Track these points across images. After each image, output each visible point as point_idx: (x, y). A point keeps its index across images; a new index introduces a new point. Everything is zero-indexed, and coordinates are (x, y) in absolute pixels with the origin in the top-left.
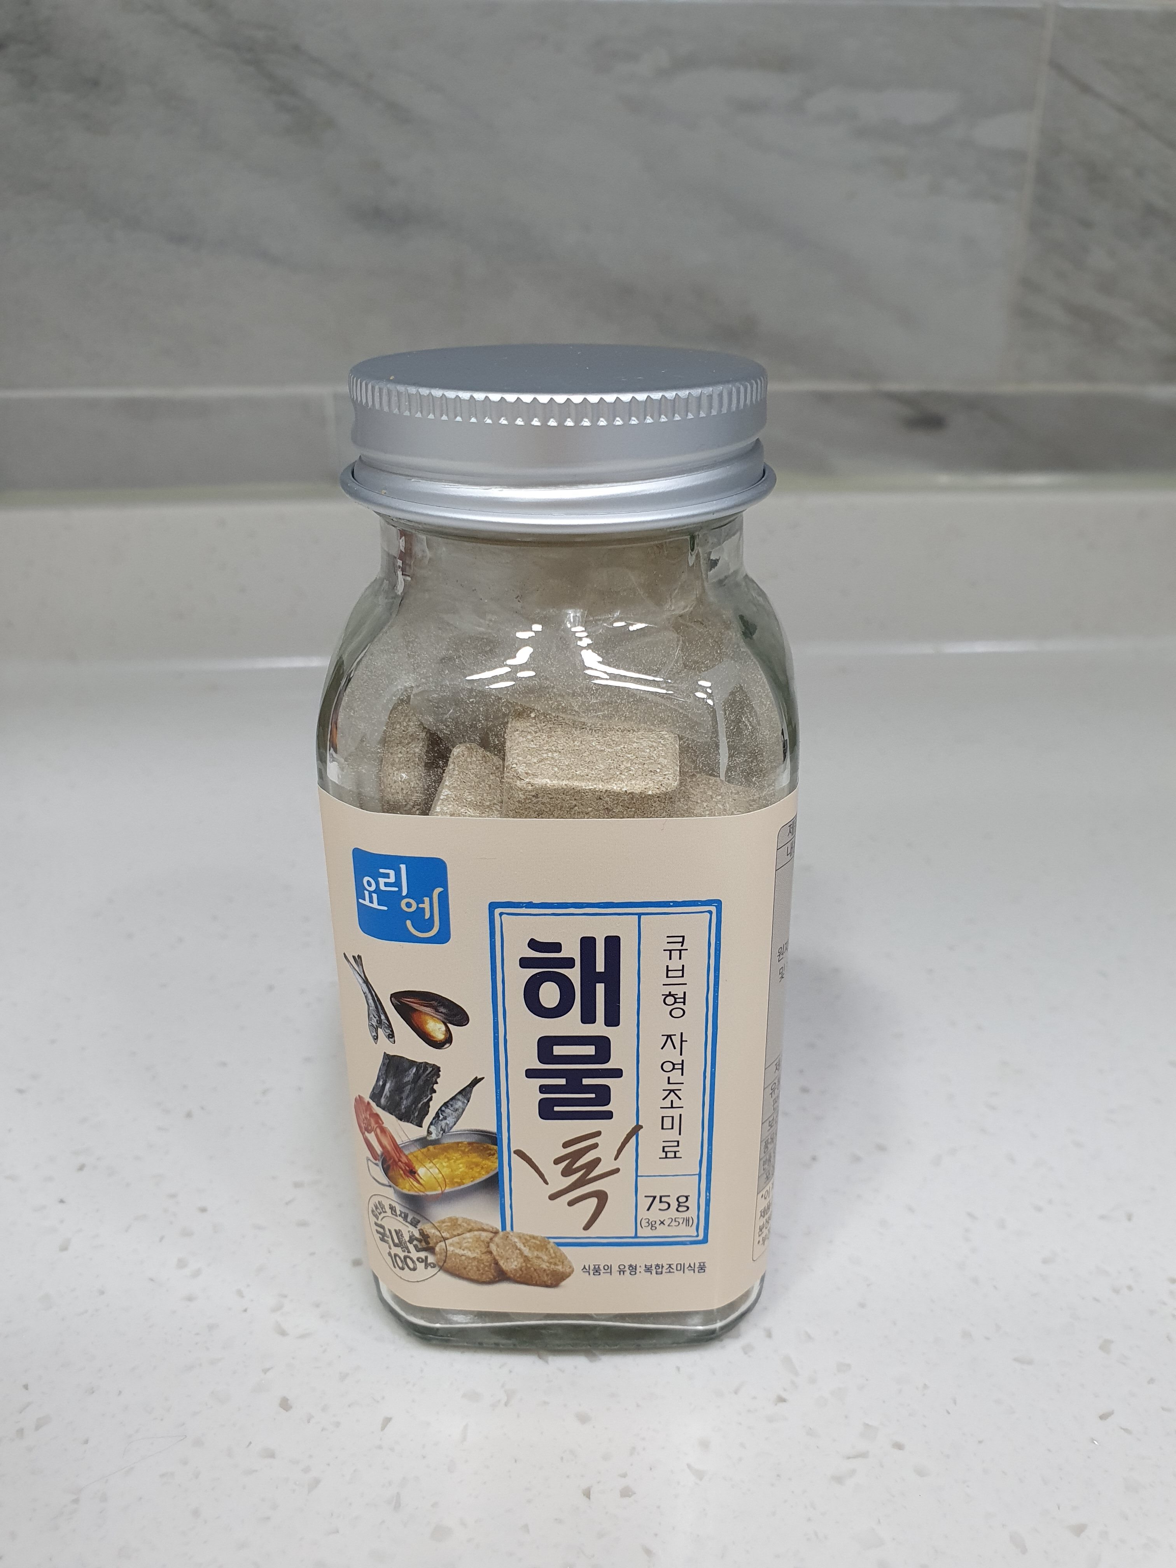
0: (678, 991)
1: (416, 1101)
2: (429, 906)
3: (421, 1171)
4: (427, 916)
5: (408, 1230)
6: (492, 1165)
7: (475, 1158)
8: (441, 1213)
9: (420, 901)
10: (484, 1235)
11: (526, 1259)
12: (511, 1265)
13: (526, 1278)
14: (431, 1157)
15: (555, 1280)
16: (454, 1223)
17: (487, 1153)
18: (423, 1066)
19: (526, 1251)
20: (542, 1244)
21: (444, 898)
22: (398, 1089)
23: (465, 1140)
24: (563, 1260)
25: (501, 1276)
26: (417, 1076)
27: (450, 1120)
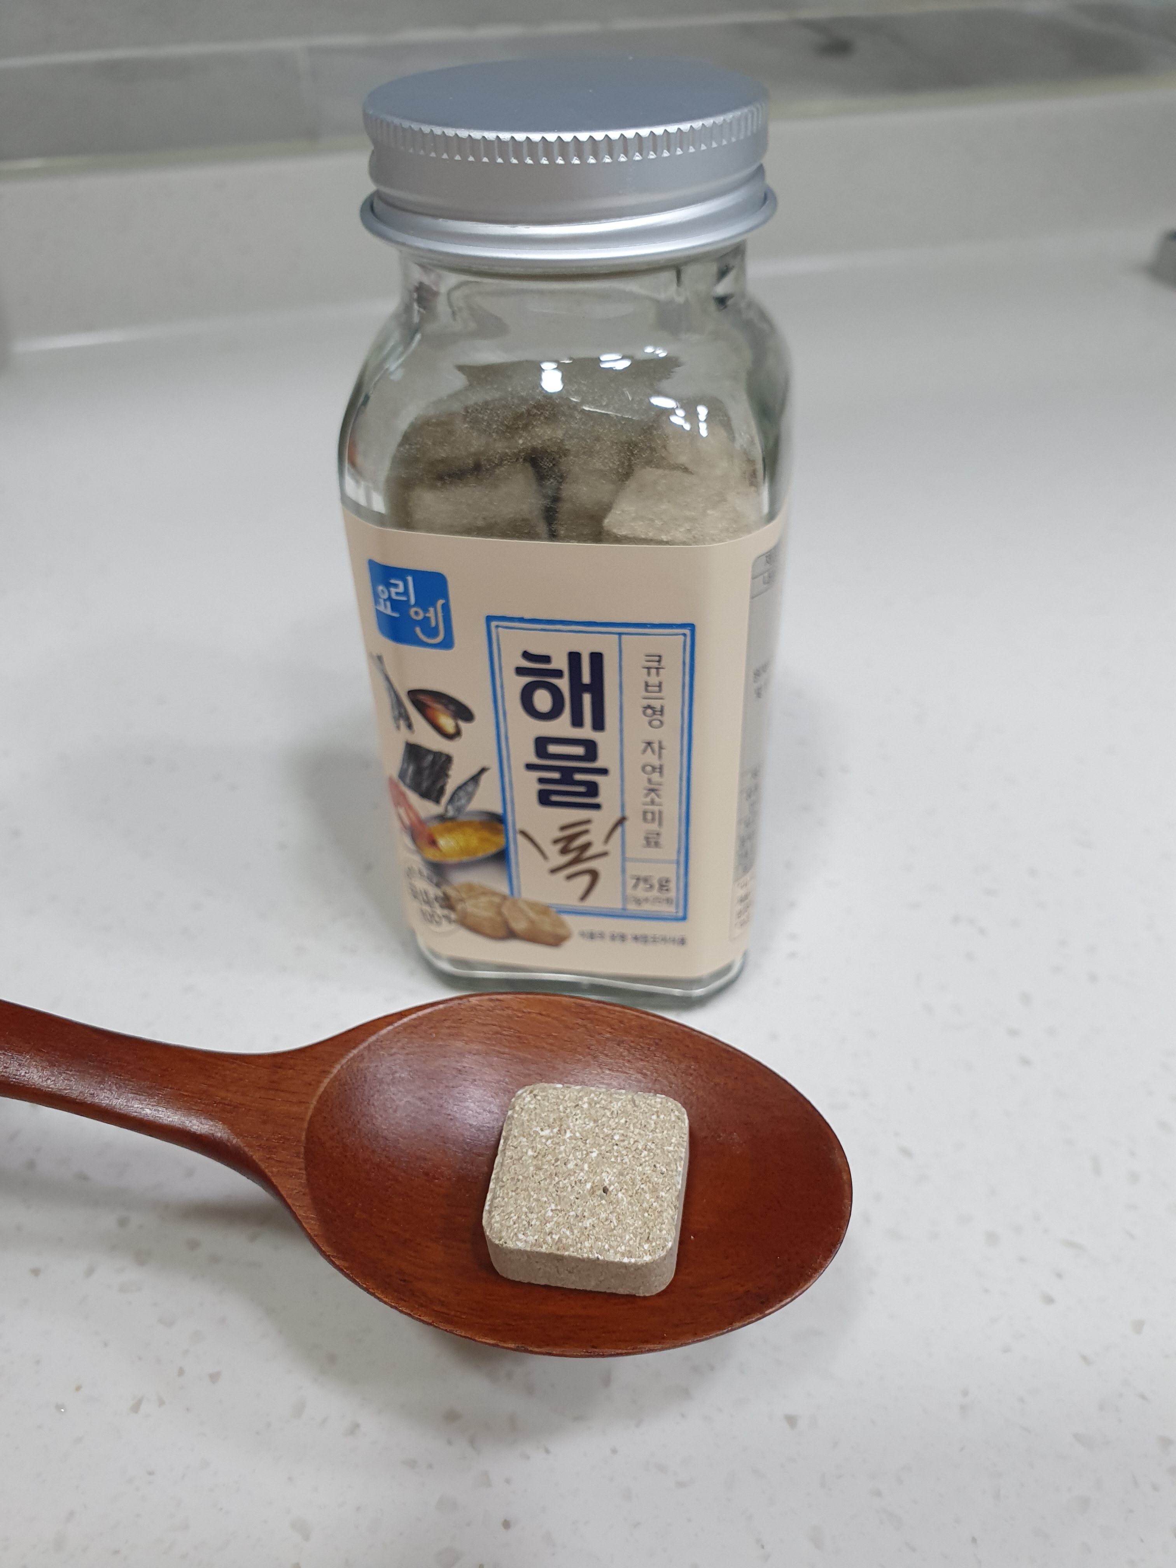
0: (657, 704)
1: (434, 783)
2: (434, 615)
3: (442, 842)
4: (433, 624)
5: (433, 891)
6: (500, 841)
7: (486, 834)
8: (460, 878)
9: (426, 610)
10: (497, 900)
11: (532, 922)
12: (519, 925)
13: (533, 937)
14: (449, 831)
15: (556, 940)
16: (470, 888)
17: (496, 831)
18: (438, 755)
19: (532, 915)
20: (544, 910)
21: (446, 608)
22: (418, 772)
23: (477, 819)
24: (562, 924)
25: (511, 934)
26: (433, 763)
27: (463, 801)
